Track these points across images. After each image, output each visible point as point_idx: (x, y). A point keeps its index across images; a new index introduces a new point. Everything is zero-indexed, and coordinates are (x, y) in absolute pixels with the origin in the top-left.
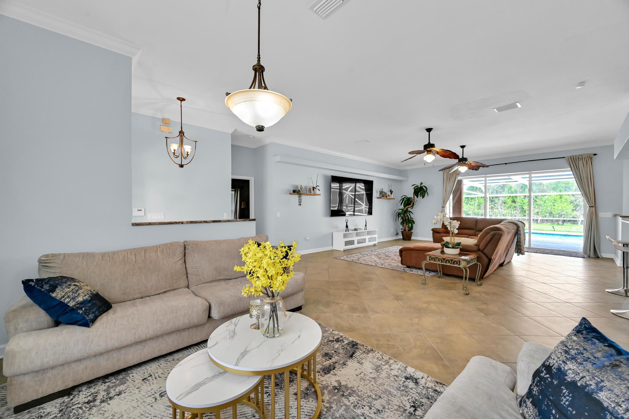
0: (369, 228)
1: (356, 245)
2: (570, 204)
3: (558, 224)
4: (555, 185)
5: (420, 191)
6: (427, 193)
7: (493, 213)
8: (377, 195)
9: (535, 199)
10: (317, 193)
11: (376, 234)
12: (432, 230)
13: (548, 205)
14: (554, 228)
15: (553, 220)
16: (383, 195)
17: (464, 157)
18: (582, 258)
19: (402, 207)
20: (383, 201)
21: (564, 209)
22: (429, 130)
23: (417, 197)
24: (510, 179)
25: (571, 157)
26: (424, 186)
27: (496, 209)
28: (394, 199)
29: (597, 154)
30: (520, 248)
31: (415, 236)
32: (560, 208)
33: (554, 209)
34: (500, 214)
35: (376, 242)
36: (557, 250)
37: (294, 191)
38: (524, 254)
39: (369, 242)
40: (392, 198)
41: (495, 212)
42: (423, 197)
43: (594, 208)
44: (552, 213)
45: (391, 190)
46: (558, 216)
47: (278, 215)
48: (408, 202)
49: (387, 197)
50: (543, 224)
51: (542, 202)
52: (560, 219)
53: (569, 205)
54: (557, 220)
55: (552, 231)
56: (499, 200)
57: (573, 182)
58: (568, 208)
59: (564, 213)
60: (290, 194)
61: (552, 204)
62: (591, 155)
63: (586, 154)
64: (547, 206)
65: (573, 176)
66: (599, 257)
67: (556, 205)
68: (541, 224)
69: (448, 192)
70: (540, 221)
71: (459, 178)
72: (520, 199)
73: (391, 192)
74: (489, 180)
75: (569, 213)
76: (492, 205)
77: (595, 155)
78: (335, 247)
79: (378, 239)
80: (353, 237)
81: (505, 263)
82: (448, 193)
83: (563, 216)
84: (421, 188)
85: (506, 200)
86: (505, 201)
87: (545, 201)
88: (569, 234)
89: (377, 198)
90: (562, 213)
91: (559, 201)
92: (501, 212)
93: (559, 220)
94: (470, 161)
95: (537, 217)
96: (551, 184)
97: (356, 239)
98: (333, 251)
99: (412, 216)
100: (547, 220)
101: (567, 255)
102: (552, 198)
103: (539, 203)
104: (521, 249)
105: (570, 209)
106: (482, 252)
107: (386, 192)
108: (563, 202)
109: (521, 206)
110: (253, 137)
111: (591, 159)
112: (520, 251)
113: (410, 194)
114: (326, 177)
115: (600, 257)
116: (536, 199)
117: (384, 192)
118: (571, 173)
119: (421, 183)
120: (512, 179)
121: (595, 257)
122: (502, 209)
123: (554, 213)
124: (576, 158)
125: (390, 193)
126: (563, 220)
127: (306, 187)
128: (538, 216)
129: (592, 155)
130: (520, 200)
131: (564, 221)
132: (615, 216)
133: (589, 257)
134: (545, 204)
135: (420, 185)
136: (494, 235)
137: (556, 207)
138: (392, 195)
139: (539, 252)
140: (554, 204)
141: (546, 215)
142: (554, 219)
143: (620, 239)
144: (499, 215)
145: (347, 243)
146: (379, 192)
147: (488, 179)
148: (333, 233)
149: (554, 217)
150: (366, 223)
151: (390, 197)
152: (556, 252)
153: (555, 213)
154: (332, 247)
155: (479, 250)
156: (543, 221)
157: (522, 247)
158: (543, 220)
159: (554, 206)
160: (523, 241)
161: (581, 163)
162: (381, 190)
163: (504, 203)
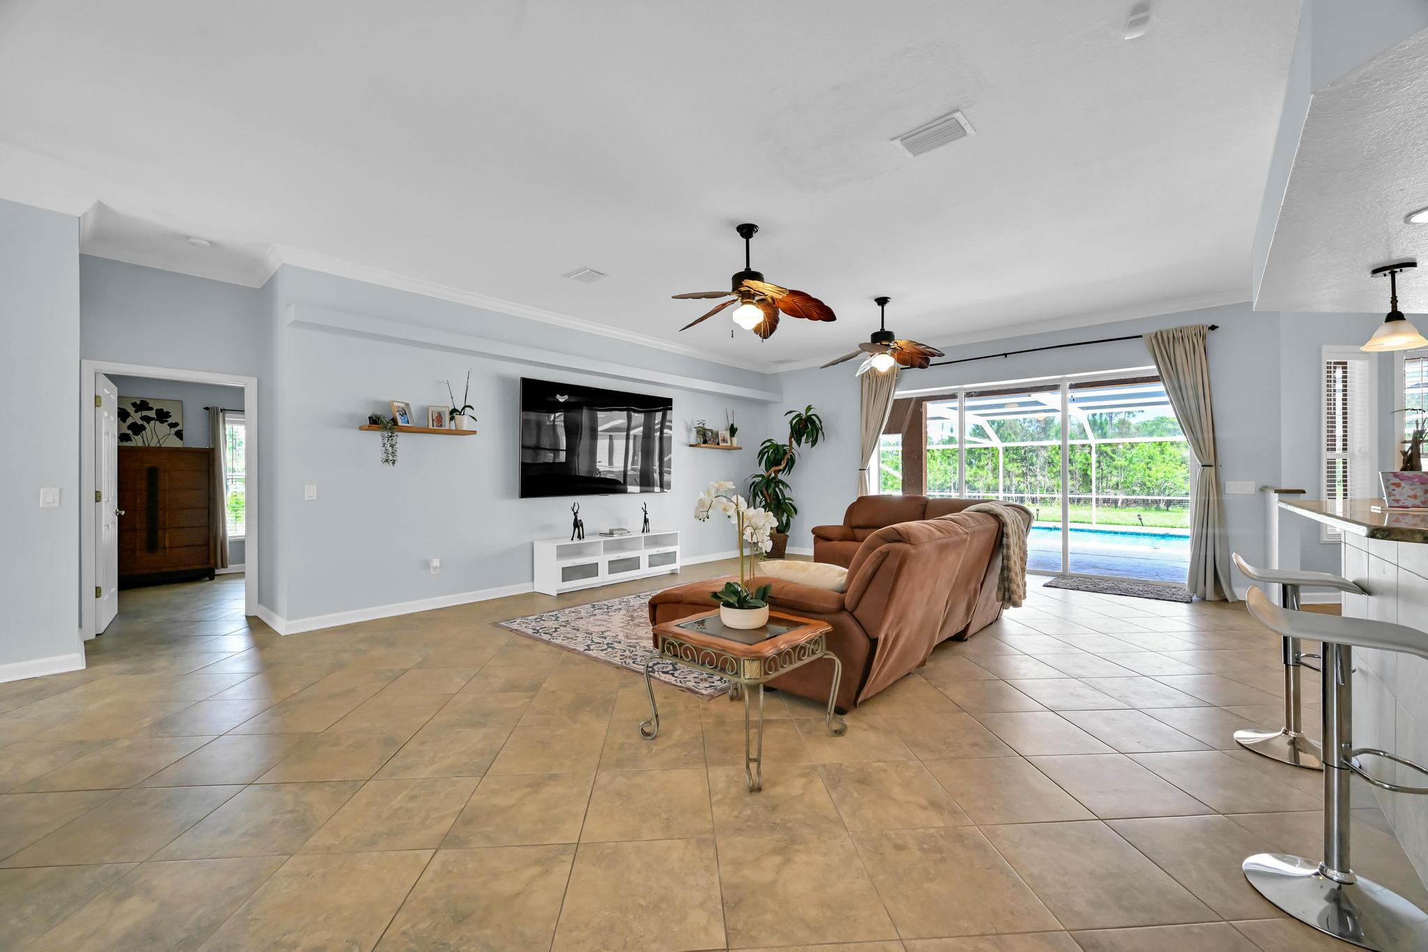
0: (655, 529)
1: (604, 577)
2: (1181, 466)
3: (1158, 509)
4: (1154, 427)
5: (806, 428)
6: (823, 433)
7: (1025, 485)
8: (689, 437)
9: (1111, 454)
10: (465, 428)
11: (676, 545)
12: (814, 531)
13: (1138, 468)
14: (1140, 519)
15: (1148, 500)
16: (705, 437)
17: (887, 329)
18: (1187, 602)
19: (762, 470)
20: (708, 455)
21: (1170, 475)
22: (747, 231)
24: (1036, 403)
25: (1156, 334)
26: (813, 415)
27: (1032, 476)
28: (741, 448)
29: (1218, 327)
30: (1009, 588)
31: (797, 547)
32: (1160, 475)
33: (1149, 476)
34: (1041, 487)
35: (676, 566)
36: (1130, 582)
37: (375, 422)
38: (1021, 606)
39: (650, 565)
40: (735, 444)
41: (1030, 483)
42: (814, 443)
43: (1213, 470)
44: (1145, 485)
45: (732, 425)
46: (1156, 491)
47: (310, 492)
48: (777, 458)
49: (718, 444)
50: (1127, 508)
51: (1126, 461)
52: (1161, 498)
53: (1179, 468)
54: (1156, 500)
55: (1137, 525)
56: (1037, 456)
58: (1177, 473)
59: (1168, 485)
60: (361, 428)
61: (1145, 467)
62: (1205, 328)
63: (1191, 327)
64: (1134, 469)
66: (1226, 600)
67: (1154, 468)
68: (1124, 510)
69: (872, 429)
70: (1122, 503)
71: (897, 393)
72: (1080, 455)
73: (733, 431)
75: (1178, 484)
76: (1024, 469)
77: (1213, 328)
78: (539, 587)
79: (681, 557)
80: (598, 555)
81: (971, 631)
82: (871, 433)
83: (1167, 492)
84: (809, 421)
85: (1052, 456)
86: (1050, 460)
87: (1131, 458)
88: (1172, 532)
89: (691, 446)
90: (1166, 484)
91: (1159, 458)
92: (1043, 483)
93: (1160, 500)
94: (901, 340)
95: (1115, 495)
96: (1146, 425)
97: (603, 560)
98: (532, 596)
99: (787, 493)
100: (1136, 502)
101: (1149, 596)
102: (1145, 453)
103: (1119, 463)
104: (1012, 591)
105: (1182, 476)
106: (851, 613)
107: (715, 429)
108: (1167, 460)
109: (1084, 470)
110: (210, 242)
111: (1204, 338)
112: (1010, 598)
113: (782, 436)
114: (504, 381)
115: (1230, 600)
116: (1113, 455)
117: (711, 430)
119: (809, 408)
120: (1042, 404)
121: (1217, 599)
122: (1044, 476)
123: (1149, 484)
124: (1168, 338)
125: (727, 434)
126: (1167, 500)
127: (425, 411)
128: (1118, 492)
129: (1206, 330)
130: (1082, 457)
131: (1169, 503)
132: (1263, 489)
133: (1204, 599)
134: (1132, 466)
135: (806, 413)
136: (885, 555)
137: (1153, 473)
138: (735, 439)
139: (1083, 587)
140: (1149, 465)
141: (1135, 488)
142: (1150, 498)
143: (1275, 566)
144: (1038, 489)
145: (568, 574)
146: (694, 431)
148: (533, 543)
149: (1148, 494)
150: (646, 513)
151: (729, 444)
152: (1124, 586)
153: (1151, 486)
154: (531, 584)
155: (842, 608)
156: (1127, 503)
157: (1014, 583)
158: (1127, 499)
159: (1150, 469)
160: (1015, 564)
161: (1179, 350)
162: (701, 425)
163: (1049, 463)
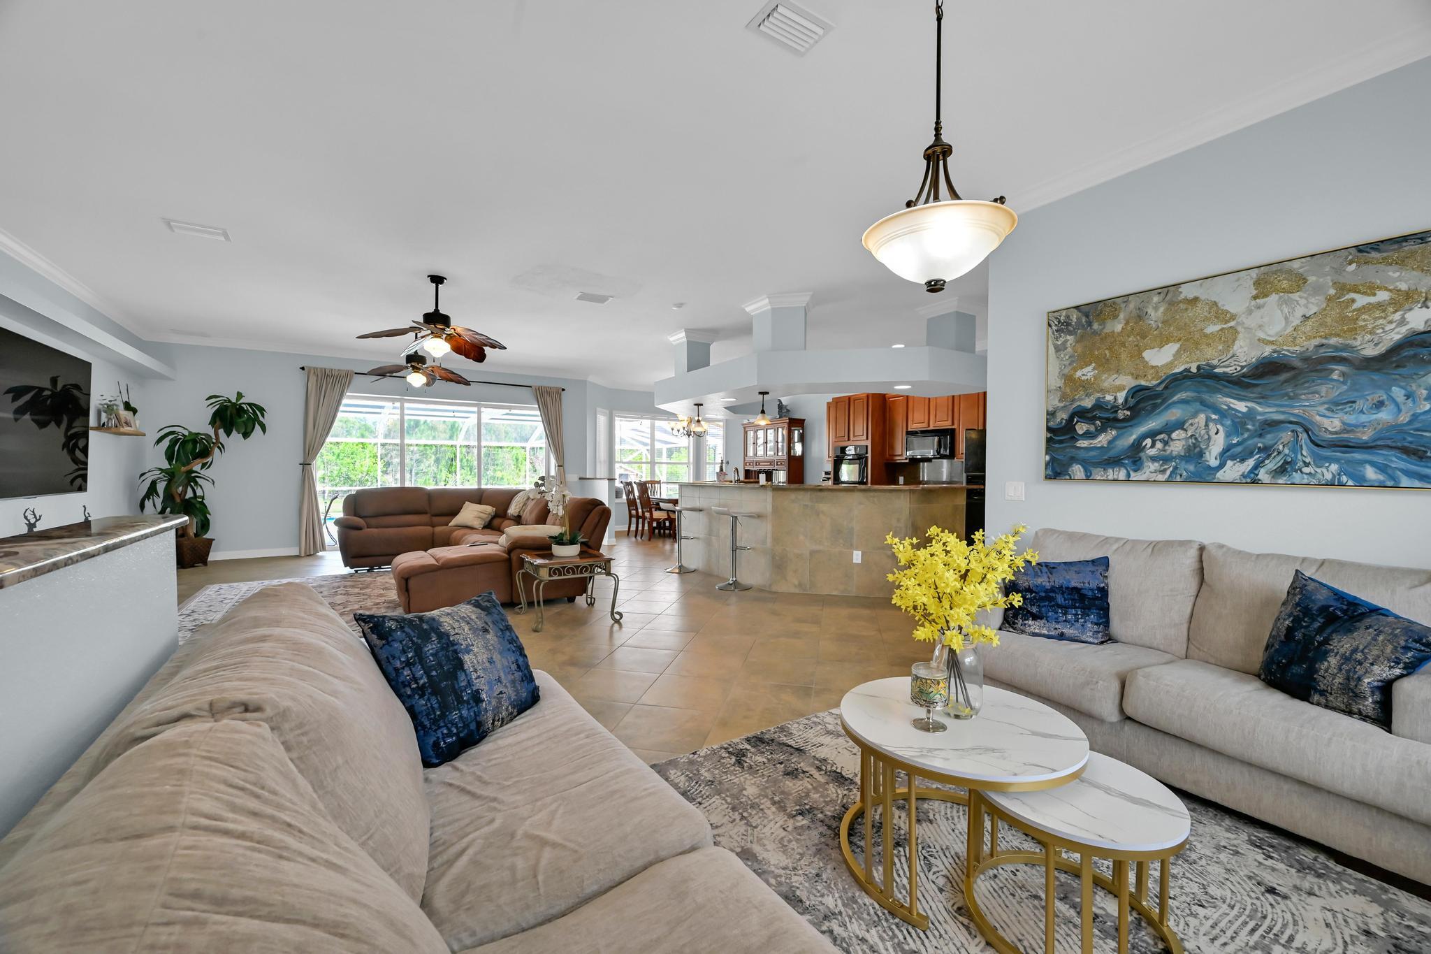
6: (262, 426)
22: (437, 280)
23: (228, 434)
25: (539, 387)
26: (251, 404)
42: (246, 435)
43: (563, 468)
45: (127, 404)
49: (118, 427)
57: (540, 428)
63: (555, 387)
65: (540, 419)
69: (320, 426)
73: (132, 410)
74: (408, 409)
82: (320, 429)
84: (239, 410)
111: (560, 395)
118: (538, 413)
119: (240, 395)
124: (545, 391)
129: (560, 390)
132: (581, 479)
135: (236, 401)
147: (406, 405)
151: (132, 429)
161: (549, 399)
